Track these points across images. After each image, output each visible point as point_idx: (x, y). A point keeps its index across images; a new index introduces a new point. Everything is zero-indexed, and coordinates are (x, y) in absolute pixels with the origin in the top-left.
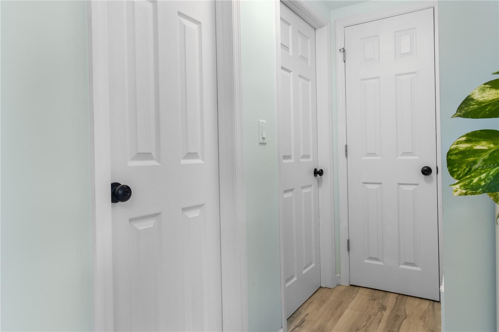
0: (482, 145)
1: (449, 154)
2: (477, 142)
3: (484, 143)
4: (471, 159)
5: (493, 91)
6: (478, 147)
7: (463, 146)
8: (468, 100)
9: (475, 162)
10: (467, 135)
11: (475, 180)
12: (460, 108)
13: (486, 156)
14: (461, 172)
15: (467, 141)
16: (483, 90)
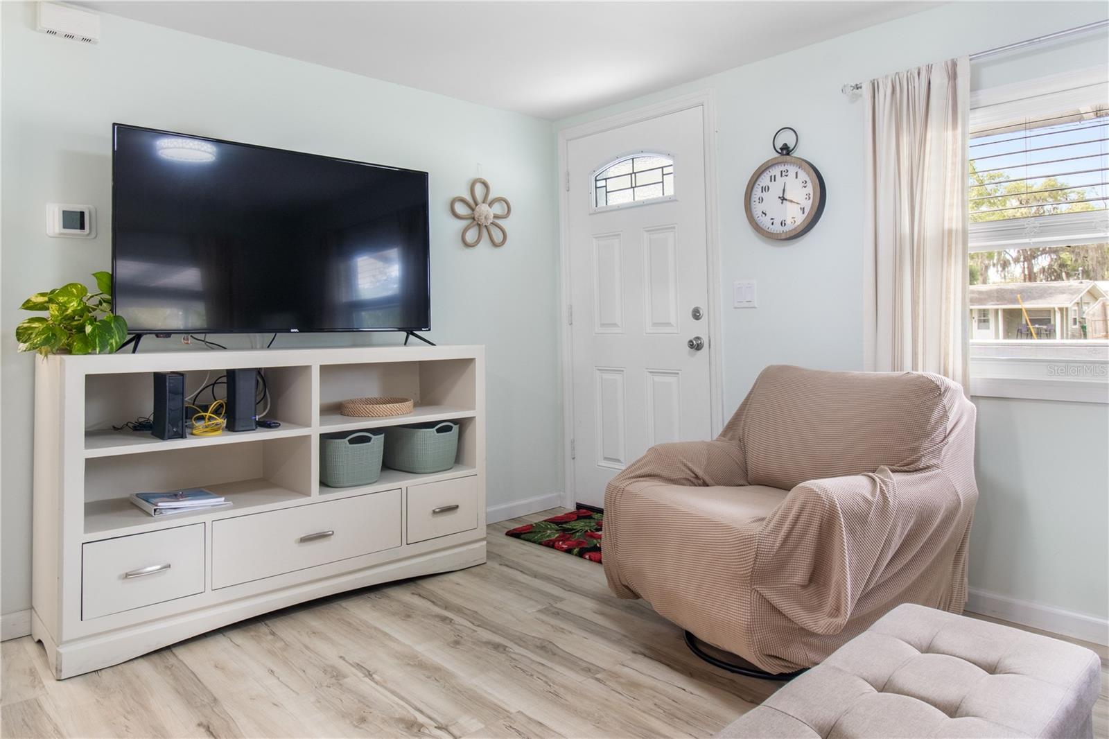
0: (36, 325)
1: (17, 329)
2: (33, 323)
3: (37, 323)
4: (30, 332)
5: (42, 298)
6: (34, 325)
7: (26, 325)
8: (29, 301)
9: (32, 334)
10: (29, 319)
11: (35, 341)
12: (23, 305)
13: (37, 330)
14: (24, 339)
15: (28, 322)
16: (37, 297)
